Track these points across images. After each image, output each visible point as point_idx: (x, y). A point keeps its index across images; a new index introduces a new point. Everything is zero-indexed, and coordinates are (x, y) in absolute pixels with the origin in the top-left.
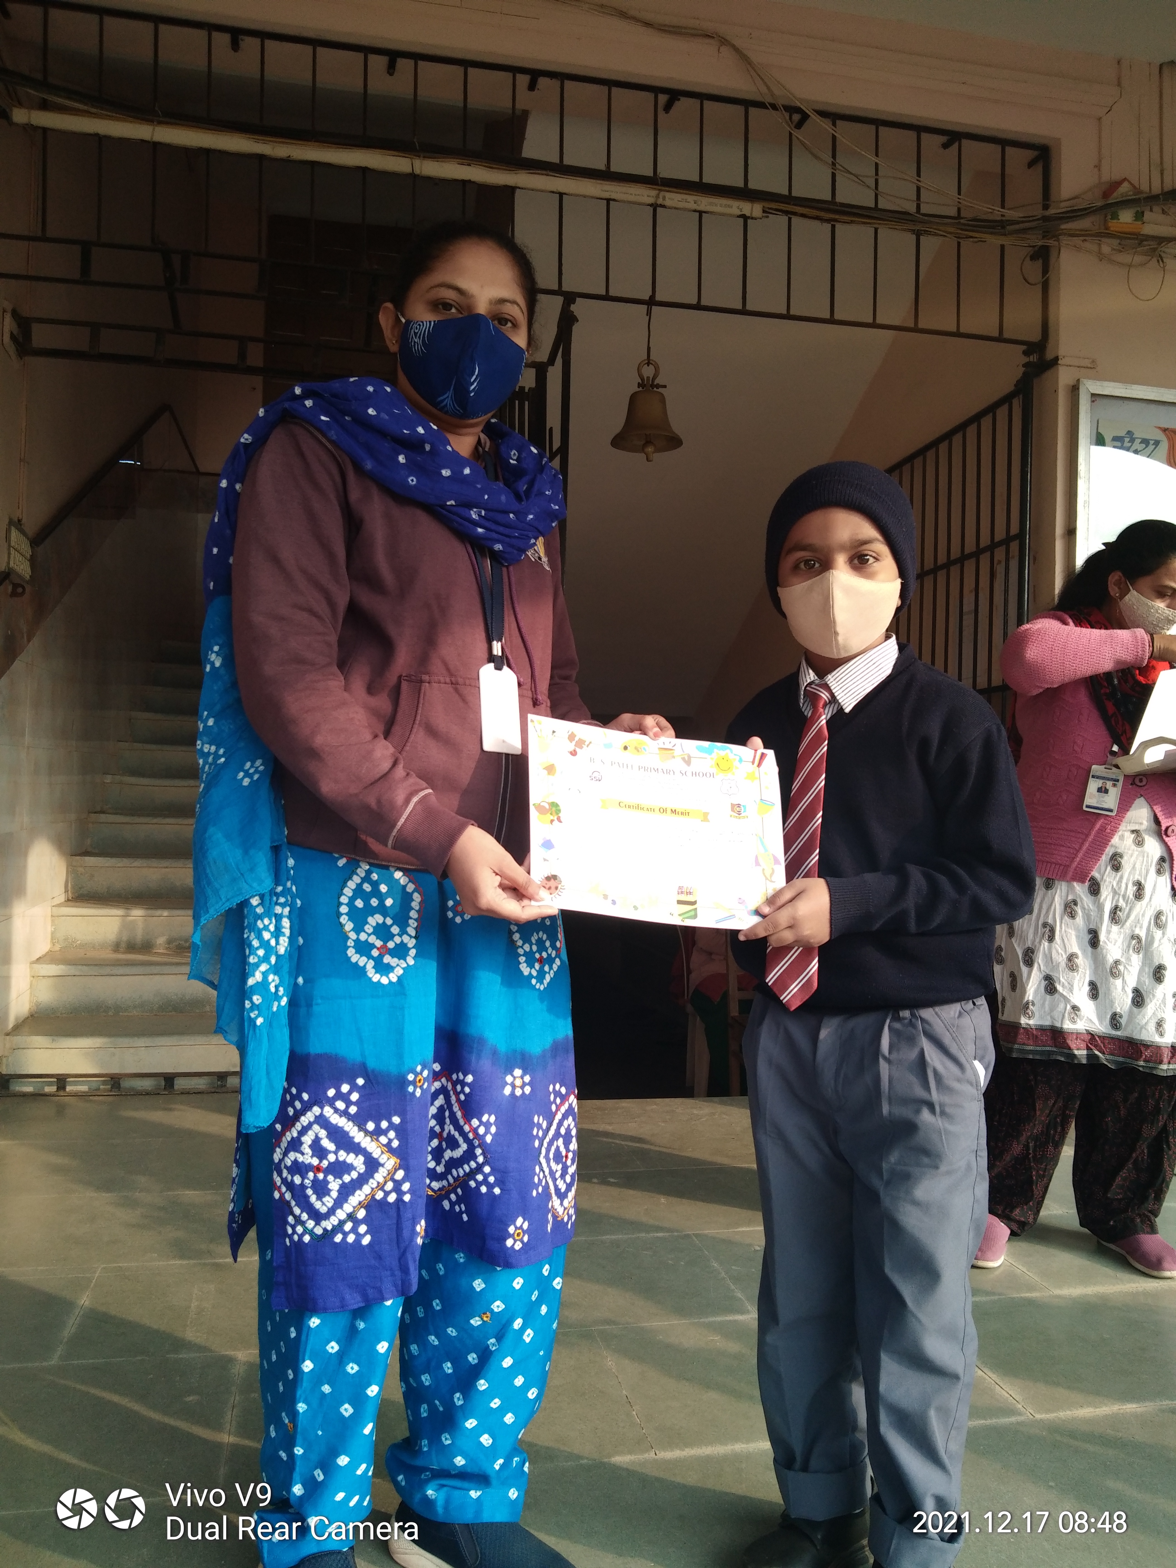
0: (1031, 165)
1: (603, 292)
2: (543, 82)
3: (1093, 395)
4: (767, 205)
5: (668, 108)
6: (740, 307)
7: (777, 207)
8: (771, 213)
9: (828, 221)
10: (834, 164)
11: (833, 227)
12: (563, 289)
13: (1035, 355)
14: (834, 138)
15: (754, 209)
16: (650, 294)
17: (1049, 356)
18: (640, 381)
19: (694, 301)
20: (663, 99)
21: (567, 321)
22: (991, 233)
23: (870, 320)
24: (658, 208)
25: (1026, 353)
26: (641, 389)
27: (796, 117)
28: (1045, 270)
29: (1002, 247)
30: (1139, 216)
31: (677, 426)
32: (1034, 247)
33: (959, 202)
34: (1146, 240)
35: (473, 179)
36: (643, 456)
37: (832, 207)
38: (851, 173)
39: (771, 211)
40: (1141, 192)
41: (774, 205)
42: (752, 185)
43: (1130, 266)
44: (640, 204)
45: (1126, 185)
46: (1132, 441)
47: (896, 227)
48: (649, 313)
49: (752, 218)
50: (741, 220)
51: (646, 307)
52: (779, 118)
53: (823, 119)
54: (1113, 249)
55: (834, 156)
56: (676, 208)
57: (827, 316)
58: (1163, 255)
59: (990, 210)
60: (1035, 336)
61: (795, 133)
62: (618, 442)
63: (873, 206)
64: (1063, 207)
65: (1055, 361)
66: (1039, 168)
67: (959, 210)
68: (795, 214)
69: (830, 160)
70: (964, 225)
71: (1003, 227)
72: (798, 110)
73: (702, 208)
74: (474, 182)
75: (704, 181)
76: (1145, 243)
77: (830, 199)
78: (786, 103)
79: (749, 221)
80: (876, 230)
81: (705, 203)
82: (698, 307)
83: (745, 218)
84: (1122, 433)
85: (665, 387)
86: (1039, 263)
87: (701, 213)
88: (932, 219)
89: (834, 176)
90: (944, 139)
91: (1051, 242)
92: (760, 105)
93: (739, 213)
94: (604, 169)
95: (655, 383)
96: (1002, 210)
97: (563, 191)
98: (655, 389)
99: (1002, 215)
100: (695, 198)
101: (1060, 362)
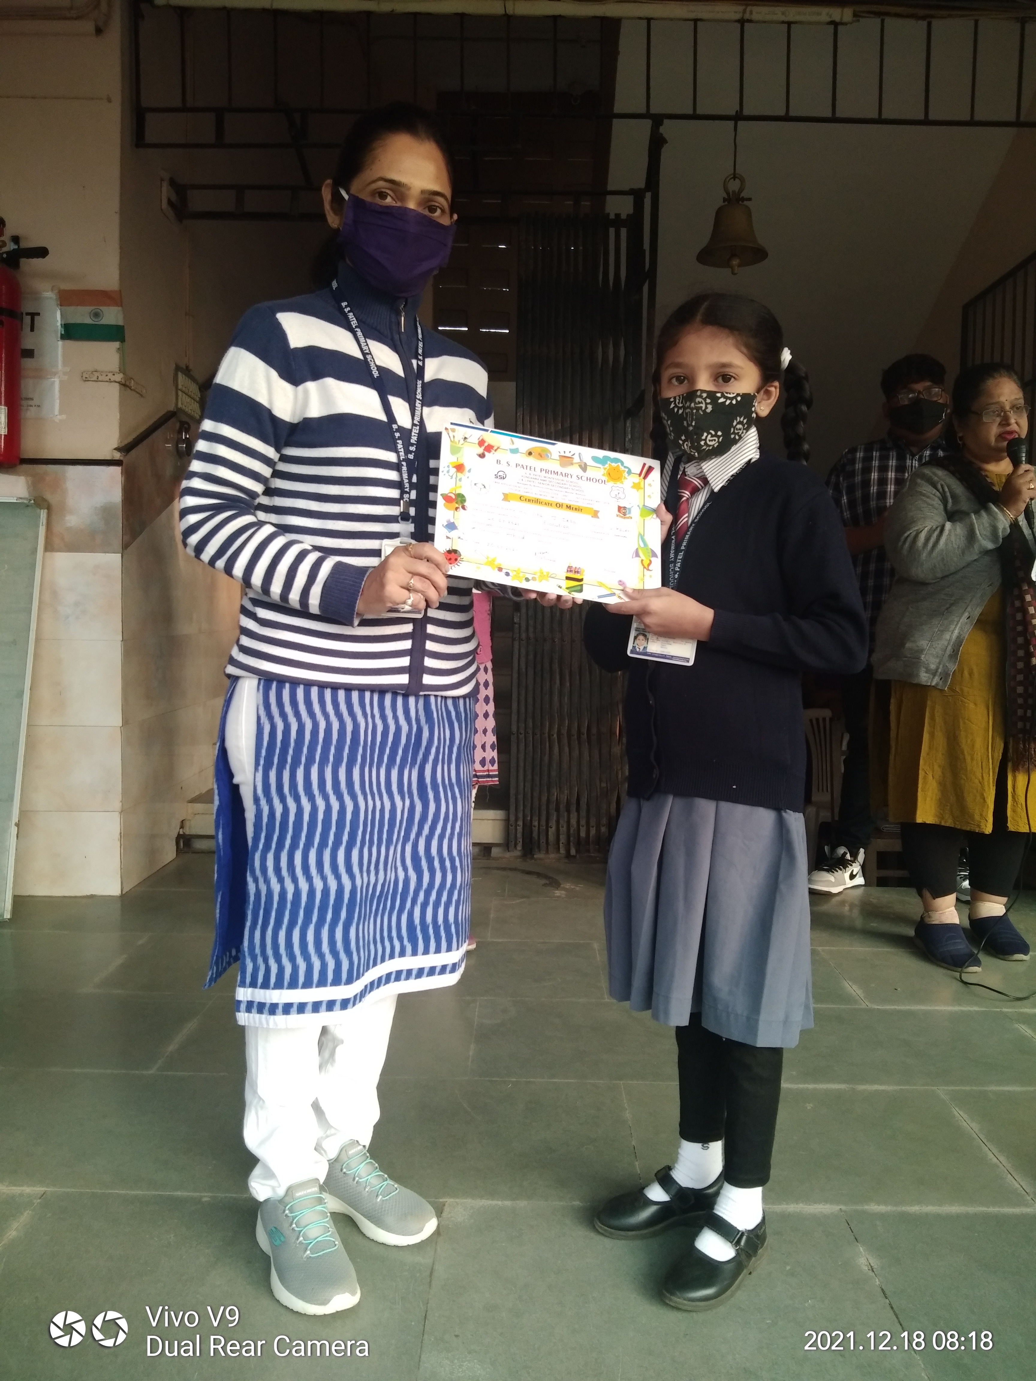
1: (690, 111)
4: (858, 10)
6: (828, 114)
7: (869, 10)
8: (863, 16)
9: (922, 19)
11: (930, 24)
12: (652, 112)
15: (846, 14)
16: (738, 108)
18: (727, 197)
19: (782, 112)
21: (657, 143)
23: (967, 118)
24: (747, 25)
26: (726, 203)
31: (762, 237)
35: (564, 15)
39: (861, 14)
41: (864, 8)
44: (726, 21)
47: (998, 16)
48: (736, 130)
49: (842, 24)
50: (832, 27)
51: (733, 122)
56: (763, 22)
57: (921, 117)
62: (705, 257)
68: (887, 15)
73: (790, 18)
79: (840, 28)
80: (976, 22)
81: (793, 13)
82: (787, 118)
83: (835, 24)
85: (751, 200)
87: (789, 24)
95: (741, 197)
97: (650, 16)
98: (741, 202)
100: (783, 9)
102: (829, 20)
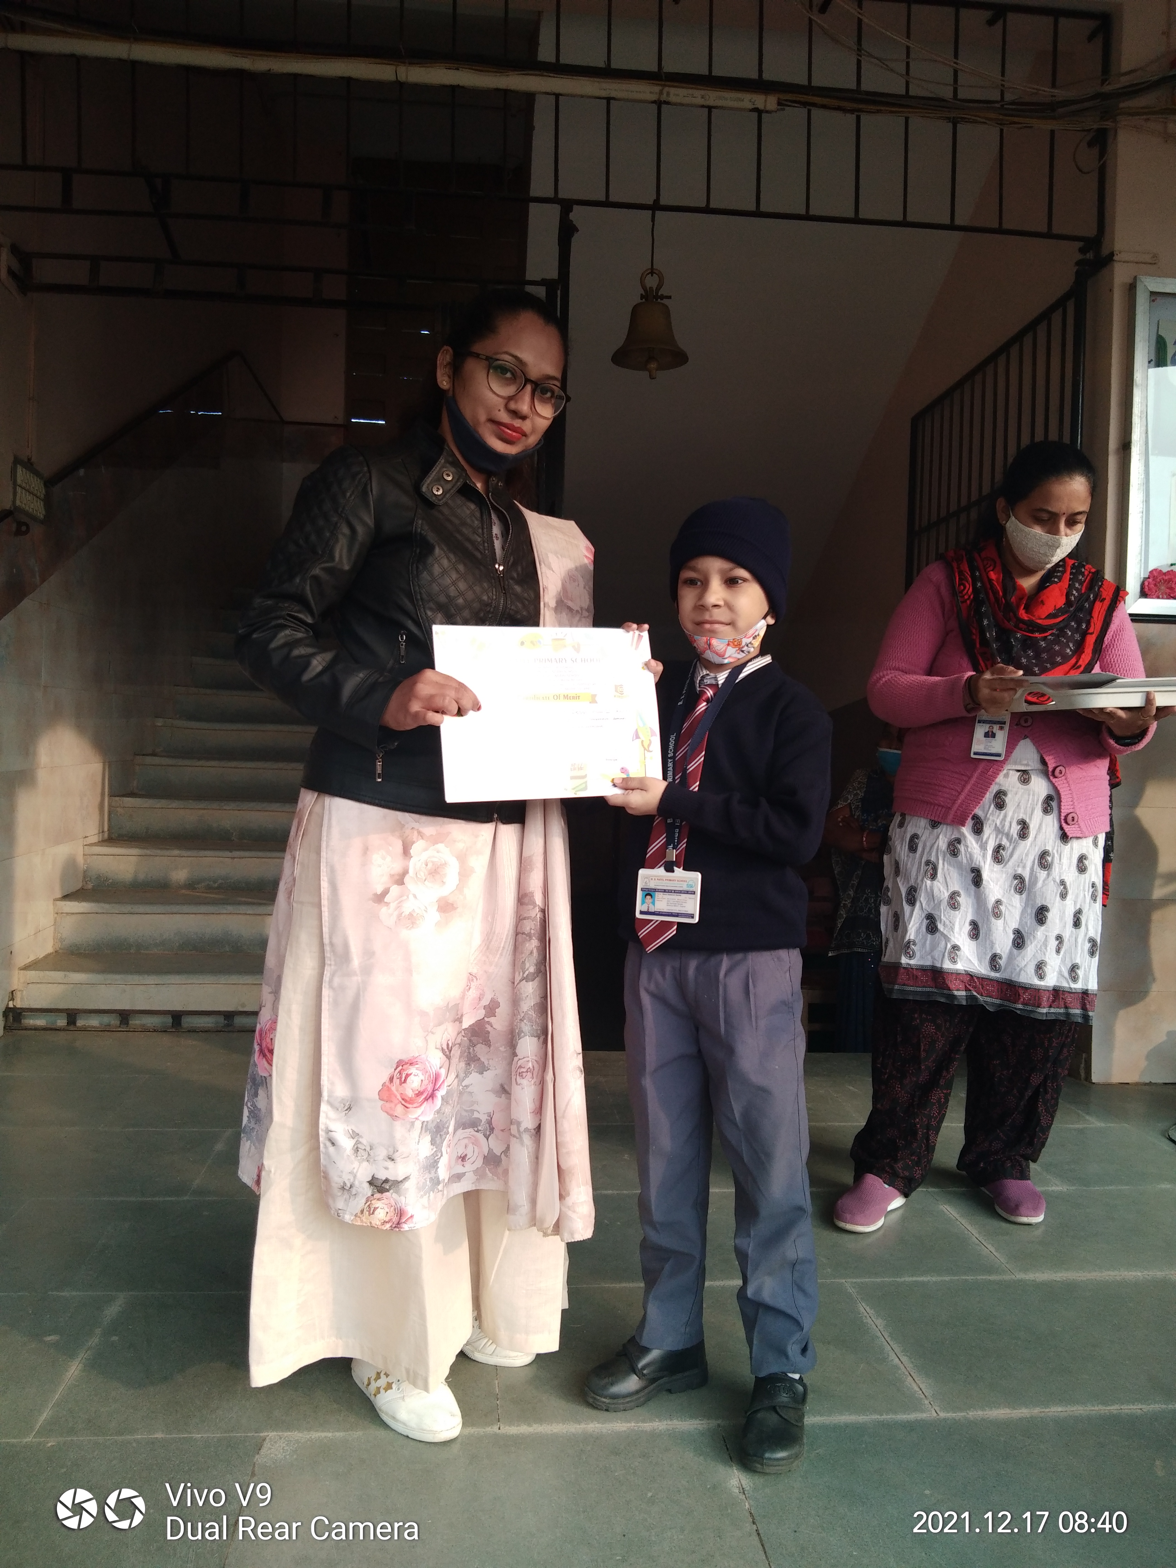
0: (1090, 37)
1: (603, 198)
3: (1153, 293)
4: (783, 97)
6: (752, 207)
7: (794, 99)
8: (788, 105)
9: (852, 111)
10: (859, 50)
11: (858, 118)
12: (560, 197)
13: (1091, 252)
14: (860, 22)
15: (770, 102)
16: (655, 198)
17: (1105, 252)
18: (644, 294)
19: (703, 204)
21: (567, 231)
22: (1040, 118)
23: (900, 218)
24: (664, 107)
25: (1082, 251)
26: (644, 300)
28: (1102, 156)
29: (1052, 132)
31: (683, 341)
32: (1089, 130)
33: (1003, 85)
35: (461, 84)
36: (647, 373)
37: (857, 96)
38: (878, 58)
39: (786, 103)
41: (789, 97)
42: (766, 76)
44: (642, 102)
47: (930, 115)
48: (653, 220)
49: (767, 112)
50: (755, 115)
51: (650, 212)
55: (859, 41)
56: (681, 105)
57: (851, 214)
60: (1090, 231)
61: (817, 19)
62: (620, 358)
63: (904, 93)
64: (1125, 81)
65: (1110, 258)
66: (1099, 41)
67: (1002, 92)
68: (814, 105)
69: (856, 46)
70: (1007, 109)
71: (1053, 110)
73: (711, 103)
74: (463, 87)
75: (713, 74)
77: (855, 88)
79: (764, 115)
80: (907, 119)
81: (713, 97)
82: (707, 210)
83: (759, 112)
85: (669, 297)
86: (1096, 150)
87: (710, 108)
88: (971, 105)
89: (859, 63)
90: (987, 14)
91: (1109, 124)
93: (752, 107)
94: (604, 66)
95: (659, 294)
96: (1048, 90)
97: (557, 91)
98: (659, 300)
99: (1052, 96)
100: (703, 92)
101: (1115, 258)
102: (751, 106)
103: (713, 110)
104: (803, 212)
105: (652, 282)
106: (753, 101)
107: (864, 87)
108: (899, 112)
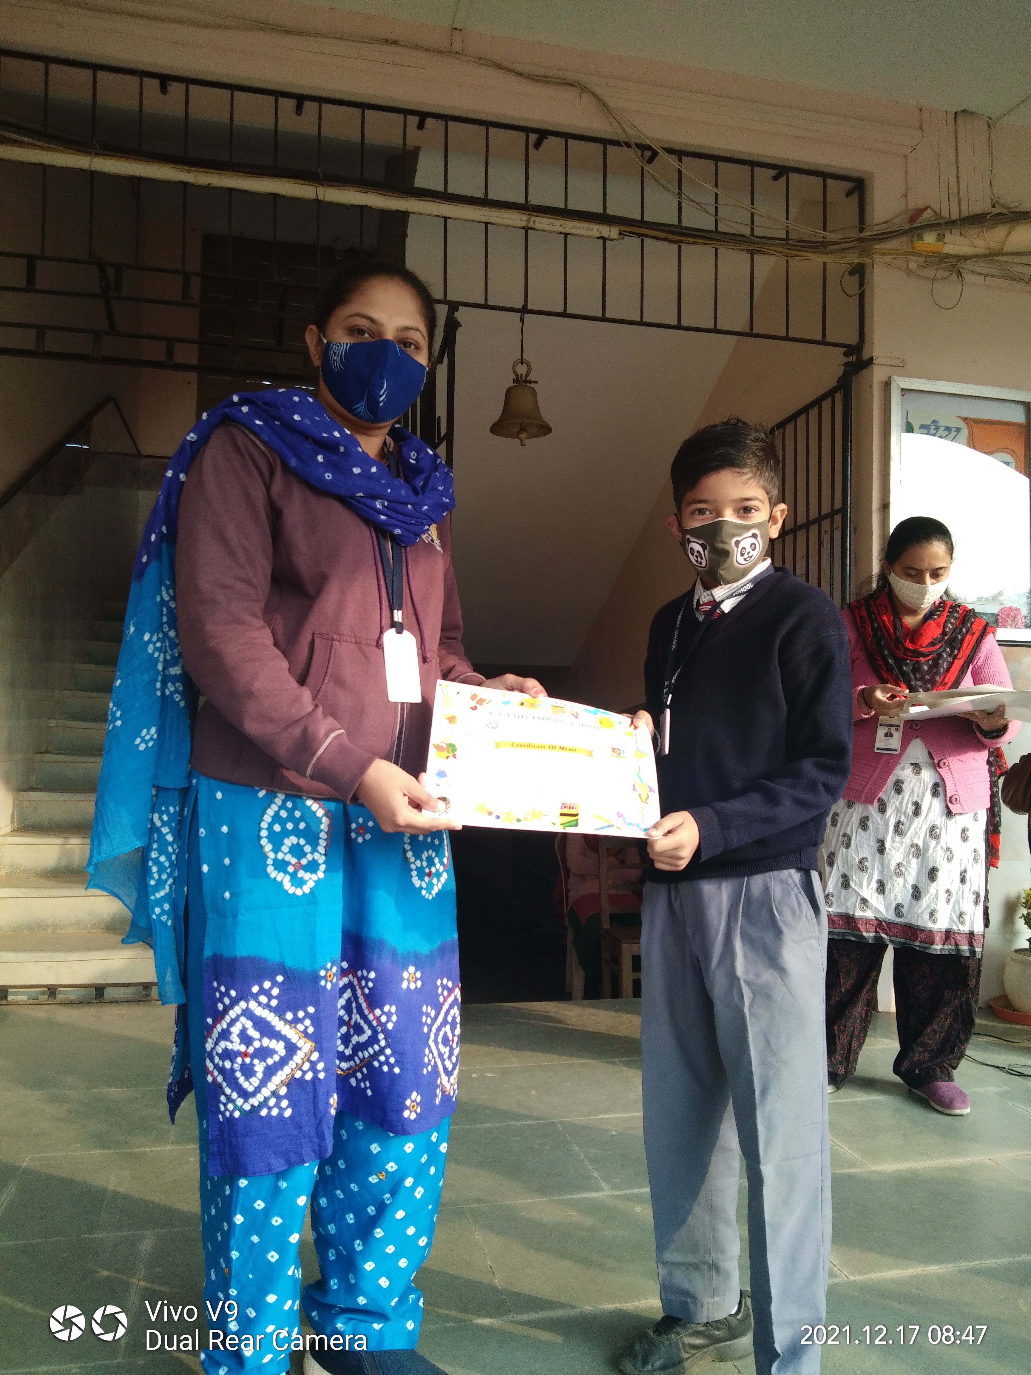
0: (849, 194)
1: (482, 302)
2: (430, 122)
3: (903, 389)
4: (623, 228)
5: (537, 145)
6: (600, 315)
7: (631, 230)
8: (625, 235)
9: (675, 242)
10: (680, 194)
11: (680, 247)
12: (448, 299)
13: (854, 356)
14: (680, 172)
15: (611, 232)
16: (524, 303)
17: (865, 356)
18: (515, 378)
19: (561, 310)
20: (533, 137)
21: (452, 327)
22: (815, 252)
23: (712, 327)
24: (529, 231)
25: (845, 354)
26: (515, 384)
27: (648, 154)
28: (862, 283)
29: (825, 264)
30: (941, 238)
31: (547, 416)
32: (852, 264)
33: (787, 226)
34: (947, 258)
35: (369, 205)
36: (519, 441)
37: (679, 230)
38: (695, 202)
39: (626, 233)
40: (942, 218)
41: (628, 229)
42: (610, 211)
43: (933, 280)
44: (515, 227)
45: (929, 211)
46: (937, 428)
47: (734, 247)
48: (522, 320)
49: (610, 240)
50: (602, 241)
51: (520, 314)
52: (631, 155)
53: (670, 155)
54: (919, 266)
55: (680, 187)
56: (545, 231)
57: (675, 322)
58: (961, 270)
59: (814, 233)
60: (853, 340)
61: (647, 167)
62: (496, 429)
63: (713, 229)
64: (876, 230)
65: (870, 361)
66: (855, 197)
67: (787, 232)
68: (647, 236)
69: (677, 191)
70: (792, 245)
71: (825, 248)
72: (649, 148)
73: (567, 230)
74: (369, 207)
75: (569, 207)
76: (946, 260)
77: (676, 223)
78: (639, 141)
79: (608, 242)
80: (716, 250)
81: (570, 226)
82: (564, 315)
83: (604, 239)
84: (928, 422)
85: (536, 382)
86: (856, 278)
87: (566, 235)
88: (764, 241)
89: (680, 203)
90: (774, 172)
91: (866, 260)
92: (616, 143)
94: (483, 197)
95: (528, 379)
96: (824, 233)
97: (447, 216)
98: (528, 384)
99: (824, 238)
100: (561, 222)
101: (874, 362)
102: (599, 235)
103: (568, 236)
104: (639, 319)
105: (522, 369)
106: (600, 230)
107: (684, 223)
108: (711, 244)
